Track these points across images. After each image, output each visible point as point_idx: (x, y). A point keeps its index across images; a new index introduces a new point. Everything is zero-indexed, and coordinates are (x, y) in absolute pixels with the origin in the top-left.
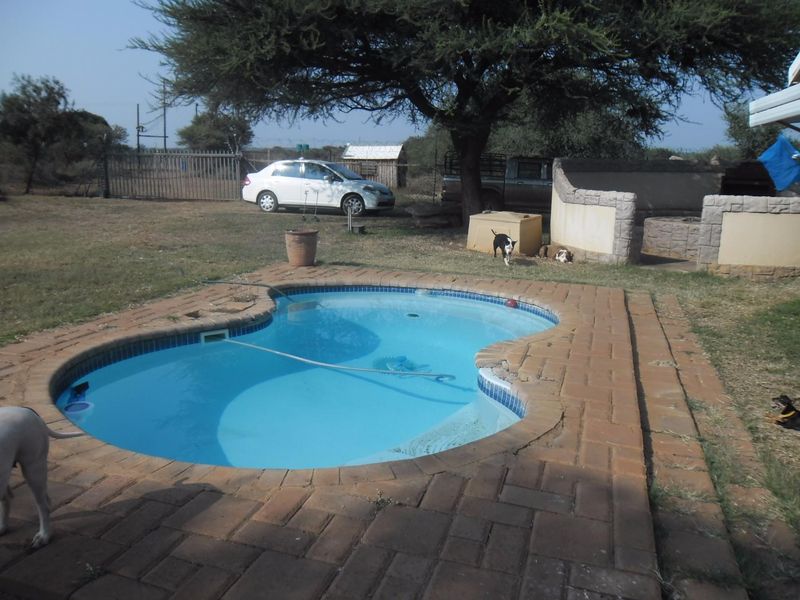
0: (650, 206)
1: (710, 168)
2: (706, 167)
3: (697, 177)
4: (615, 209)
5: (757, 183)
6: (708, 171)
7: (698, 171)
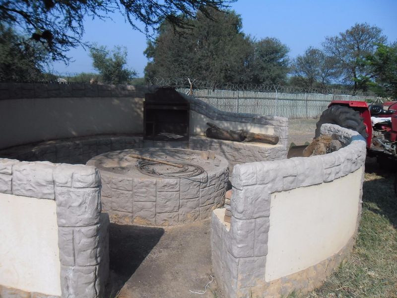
0: (74, 133)
1: (127, 93)
2: (123, 92)
3: (116, 101)
4: (53, 204)
5: (175, 108)
6: (126, 96)
7: (117, 96)
